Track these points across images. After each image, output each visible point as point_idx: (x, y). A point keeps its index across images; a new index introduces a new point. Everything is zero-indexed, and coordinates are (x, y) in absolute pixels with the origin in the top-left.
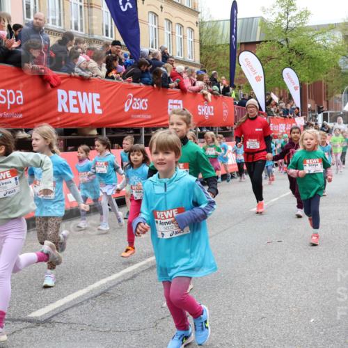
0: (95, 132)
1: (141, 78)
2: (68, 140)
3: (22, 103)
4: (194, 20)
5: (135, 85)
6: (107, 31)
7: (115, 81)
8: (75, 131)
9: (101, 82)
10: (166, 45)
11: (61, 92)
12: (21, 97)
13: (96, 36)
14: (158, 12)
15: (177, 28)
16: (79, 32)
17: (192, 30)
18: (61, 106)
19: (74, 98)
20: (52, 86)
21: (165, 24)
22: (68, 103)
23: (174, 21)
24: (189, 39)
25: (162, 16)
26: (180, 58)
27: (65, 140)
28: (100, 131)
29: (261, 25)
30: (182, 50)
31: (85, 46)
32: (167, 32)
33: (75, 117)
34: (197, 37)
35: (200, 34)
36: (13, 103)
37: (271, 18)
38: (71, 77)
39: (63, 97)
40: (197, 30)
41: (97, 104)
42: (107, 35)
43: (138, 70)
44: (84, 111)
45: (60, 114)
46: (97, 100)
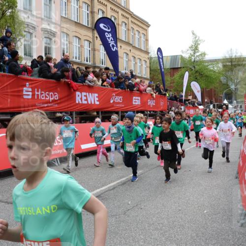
0: (95, 113)
1: (119, 85)
2: (82, 117)
3: (57, 99)
4: (147, 56)
5: (116, 89)
6: (102, 62)
7: (106, 87)
8: (85, 113)
9: (99, 88)
10: (132, 68)
11: (78, 93)
12: (57, 96)
13: (97, 65)
14: (129, 53)
15: (138, 61)
16: (88, 62)
17: (146, 62)
18: (78, 100)
19: (85, 96)
20: (74, 90)
21: (132, 59)
22: (81, 99)
23: (137, 57)
24: (144, 66)
25: (130, 54)
26: (140, 75)
27: (80, 117)
28: (98, 113)
29: (181, 59)
30: (141, 71)
31: (91, 70)
32: (133, 62)
33: (85, 106)
34: (148, 65)
35: (150, 63)
36: (53, 99)
37: (186, 56)
38: (83, 85)
39: (79, 96)
40: (148, 61)
41: (97, 99)
42: (102, 64)
43: (118, 82)
44: (90, 103)
45: (77, 104)
46: (97, 97)
